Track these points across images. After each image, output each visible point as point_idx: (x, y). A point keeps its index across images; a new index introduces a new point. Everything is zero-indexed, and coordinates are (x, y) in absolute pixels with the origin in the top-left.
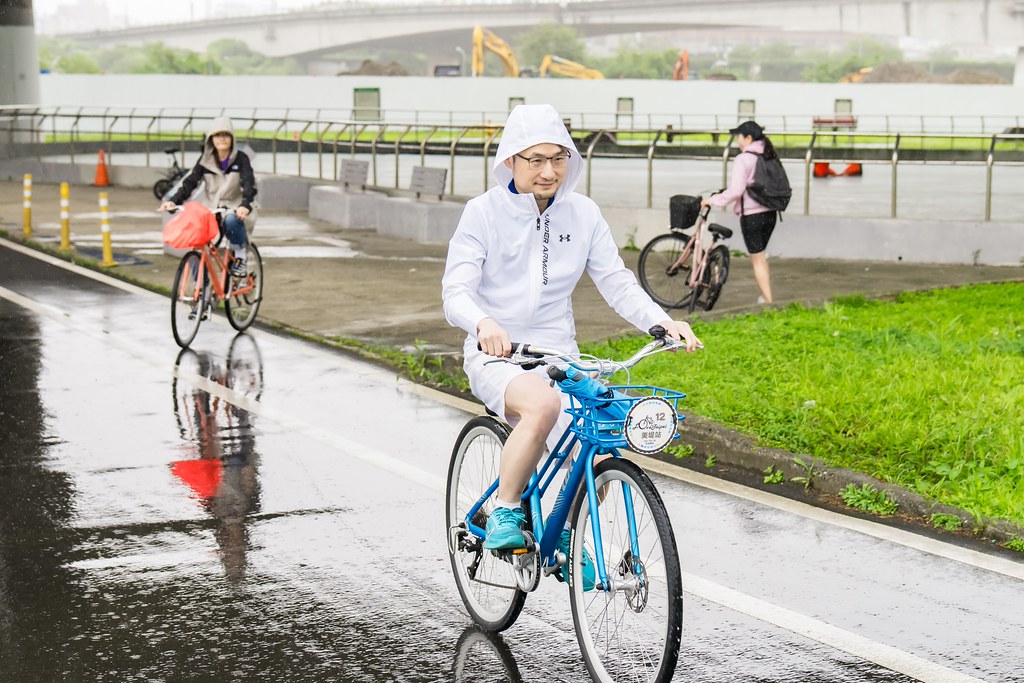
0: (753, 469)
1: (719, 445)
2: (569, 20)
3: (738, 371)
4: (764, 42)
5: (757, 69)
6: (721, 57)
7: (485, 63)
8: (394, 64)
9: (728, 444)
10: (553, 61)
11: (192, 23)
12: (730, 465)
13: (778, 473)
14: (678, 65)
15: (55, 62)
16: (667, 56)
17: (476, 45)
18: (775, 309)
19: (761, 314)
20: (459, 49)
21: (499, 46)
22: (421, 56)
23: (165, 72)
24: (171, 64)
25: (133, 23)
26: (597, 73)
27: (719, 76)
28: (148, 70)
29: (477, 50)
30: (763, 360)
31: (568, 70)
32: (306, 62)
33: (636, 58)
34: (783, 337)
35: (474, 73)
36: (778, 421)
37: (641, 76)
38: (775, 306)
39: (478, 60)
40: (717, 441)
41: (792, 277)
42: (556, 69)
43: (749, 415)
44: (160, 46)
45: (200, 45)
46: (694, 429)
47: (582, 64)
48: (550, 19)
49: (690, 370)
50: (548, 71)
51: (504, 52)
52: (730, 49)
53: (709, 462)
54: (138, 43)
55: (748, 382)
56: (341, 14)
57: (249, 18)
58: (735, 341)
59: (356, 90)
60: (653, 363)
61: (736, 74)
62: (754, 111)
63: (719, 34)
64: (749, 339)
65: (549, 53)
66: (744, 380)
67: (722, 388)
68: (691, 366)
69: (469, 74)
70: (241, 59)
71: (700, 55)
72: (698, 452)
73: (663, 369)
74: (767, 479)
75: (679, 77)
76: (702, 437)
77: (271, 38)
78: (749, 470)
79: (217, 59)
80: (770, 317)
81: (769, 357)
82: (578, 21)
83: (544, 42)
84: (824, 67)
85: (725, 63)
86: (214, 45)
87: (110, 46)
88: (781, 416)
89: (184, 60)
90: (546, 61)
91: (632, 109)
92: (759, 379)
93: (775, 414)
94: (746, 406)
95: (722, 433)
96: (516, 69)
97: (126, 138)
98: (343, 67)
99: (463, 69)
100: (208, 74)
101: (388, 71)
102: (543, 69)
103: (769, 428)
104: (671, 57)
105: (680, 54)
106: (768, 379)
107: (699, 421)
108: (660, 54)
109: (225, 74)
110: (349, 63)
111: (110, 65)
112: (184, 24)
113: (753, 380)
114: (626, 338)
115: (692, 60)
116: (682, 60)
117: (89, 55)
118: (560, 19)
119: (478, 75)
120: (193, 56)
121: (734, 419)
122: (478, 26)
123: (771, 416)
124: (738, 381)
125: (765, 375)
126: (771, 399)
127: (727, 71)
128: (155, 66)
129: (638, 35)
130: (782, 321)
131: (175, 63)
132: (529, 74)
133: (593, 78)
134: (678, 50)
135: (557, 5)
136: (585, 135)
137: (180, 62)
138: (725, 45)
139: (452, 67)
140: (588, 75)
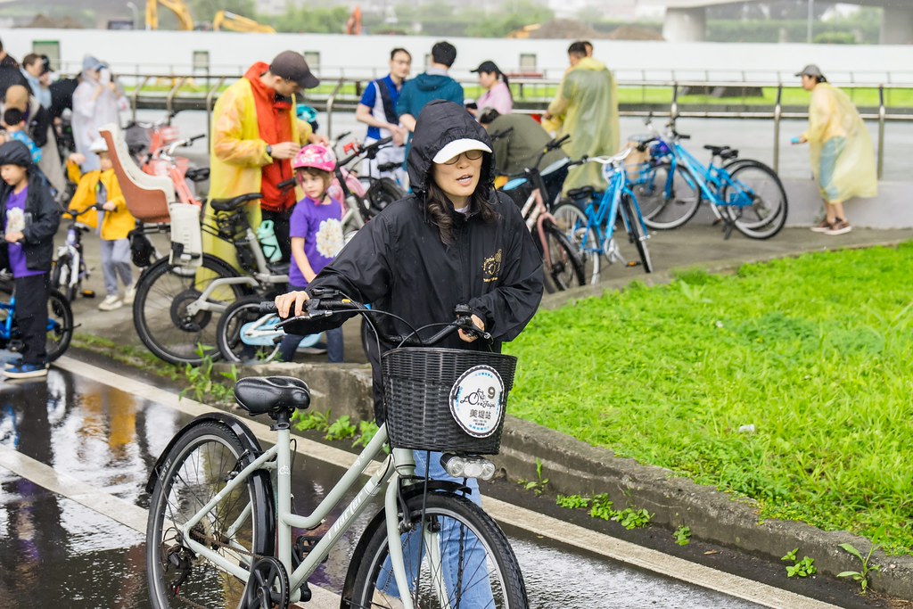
5: (418, 28)
7: (159, 18)
8: (66, 17)
10: (226, 18)
14: (351, 21)
16: (336, 13)
17: (150, 1)
20: (130, 5)
21: (174, 2)
22: (89, 13)
26: (268, 28)
27: (388, 31)
29: (151, 6)
31: (238, 25)
33: (306, 16)
35: (148, 27)
37: (311, 31)
39: (153, 15)
42: (228, 24)
47: (254, 20)
50: (221, 26)
51: (178, 8)
59: (35, 43)
61: (404, 31)
65: (219, 9)
69: (143, 27)
75: (352, 32)
84: (487, 25)
85: (393, 21)
90: (219, 17)
96: (190, 23)
99: (136, 24)
101: (62, 24)
102: (216, 24)
104: (342, 14)
105: (352, 11)
108: (329, 12)
110: (16, 19)
115: (363, 16)
116: (353, 16)
119: (152, 29)
127: (395, 28)
132: (201, 28)
133: (265, 32)
134: (348, 8)
139: (125, 23)
140: (261, 31)
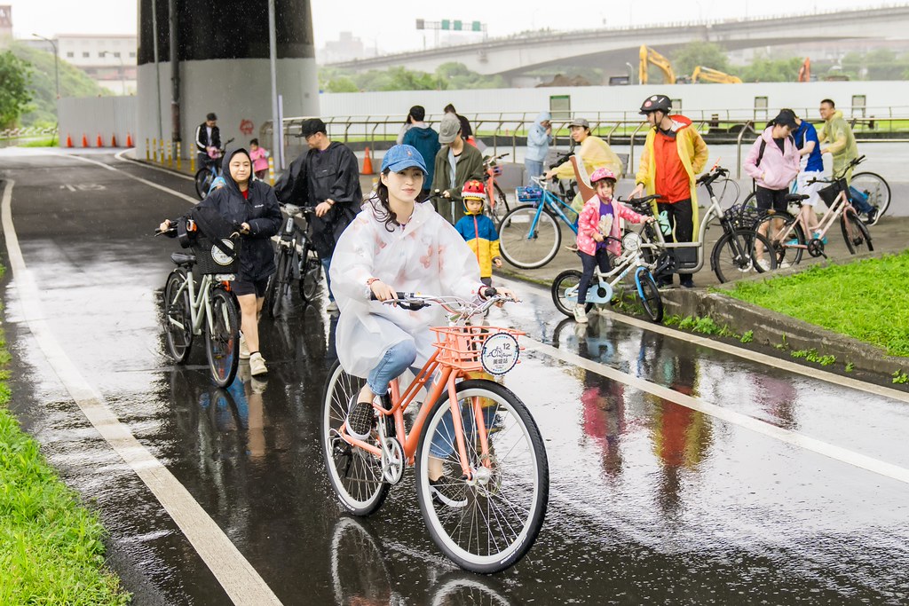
0: (883, 373)
1: (856, 355)
2: (713, 38)
3: (866, 300)
4: (870, 50)
5: (864, 72)
6: (836, 62)
7: (648, 74)
8: (579, 77)
9: (864, 354)
10: (702, 71)
11: (424, 51)
12: (865, 370)
13: (904, 375)
14: (802, 70)
15: (326, 85)
16: (792, 63)
17: (642, 60)
18: (893, 255)
19: (882, 259)
20: (628, 64)
21: (660, 60)
22: (598, 71)
23: (407, 89)
24: (410, 83)
25: (380, 54)
26: (736, 78)
27: (834, 78)
28: (394, 88)
29: (643, 64)
30: (886, 292)
31: (713, 77)
32: (510, 78)
33: (768, 66)
34: (901, 275)
35: (641, 82)
36: (901, 338)
37: (772, 80)
38: (893, 252)
39: (644, 72)
40: (854, 352)
41: (903, 231)
42: (704, 76)
43: (878, 333)
44: (401, 70)
45: (431, 68)
46: (836, 343)
47: (725, 72)
48: (698, 38)
49: (829, 300)
50: (698, 78)
51: (664, 65)
52: (842, 57)
53: (848, 368)
54: (386, 68)
55: (875, 309)
56: (537, 41)
57: (468, 45)
58: (863, 279)
59: (552, 97)
60: (800, 295)
61: (849, 76)
62: (865, 104)
63: (833, 44)
64: (873, 277)
65: (699, 64)
66: (873, 307)
67: (856, 313)
68: (830, 297)
69: (637, 83)
70: (462, 77)
71: (819, 62)
72: (839, 361)
73: (808, 300)
74: (895, 380)
75: (803, 80)
76: (842, 349)
77: (484, 60)
78: (880, 374)
79: (444, 78)
80: (889, 260)
81: (891, 290)
82: (721, 39)
83: (694, 56)
85: (840, 68)
86: (442, 67)
87: (365, 71)
88: (903, 333)
89: (420, 80)
90: (697, 71)
91: (767, 106)
92: (883, 307)
93: (899, 333)
94: (875, 327)
95: (858, 345)
96: (673, 78)
97: (381, 138)
98: (538, 81)
99: (632, 79)
100: (439, 90)
101: (575, 82)
102: (694, 77)
103: (893, 342)
104: (796, 64)
105: (803, 61)
106: (890, 306)
107: (840, 337)
108: (787, 62)
109: (451, 89)
110: (543, 78)
111: (365, 85)
112: (420, 52)
113: (879, 307)
114: (777, 277)
115: (813, 66)
116: (805, 66)
117: (349, 79)
118: (707, 38)
119: (643, 83)
120: (426, 77)
121: (866, 336)
122: (643, 45)
123: (895, 333)
124: (868, 308)
125: (889, 303)
126: (894, 321)
127: (841, 74)
128: (399, 85)
129: (768, 48)
130: (899, 263)
131: (414, 82)
132: (684, 81)
133: (733, 82)
134: (802, 59)
135: (705, 27)
136: (731, 126)
137: (417, 82)
138: (838, 54)
139: (623, 78)
140: (729, 81)
